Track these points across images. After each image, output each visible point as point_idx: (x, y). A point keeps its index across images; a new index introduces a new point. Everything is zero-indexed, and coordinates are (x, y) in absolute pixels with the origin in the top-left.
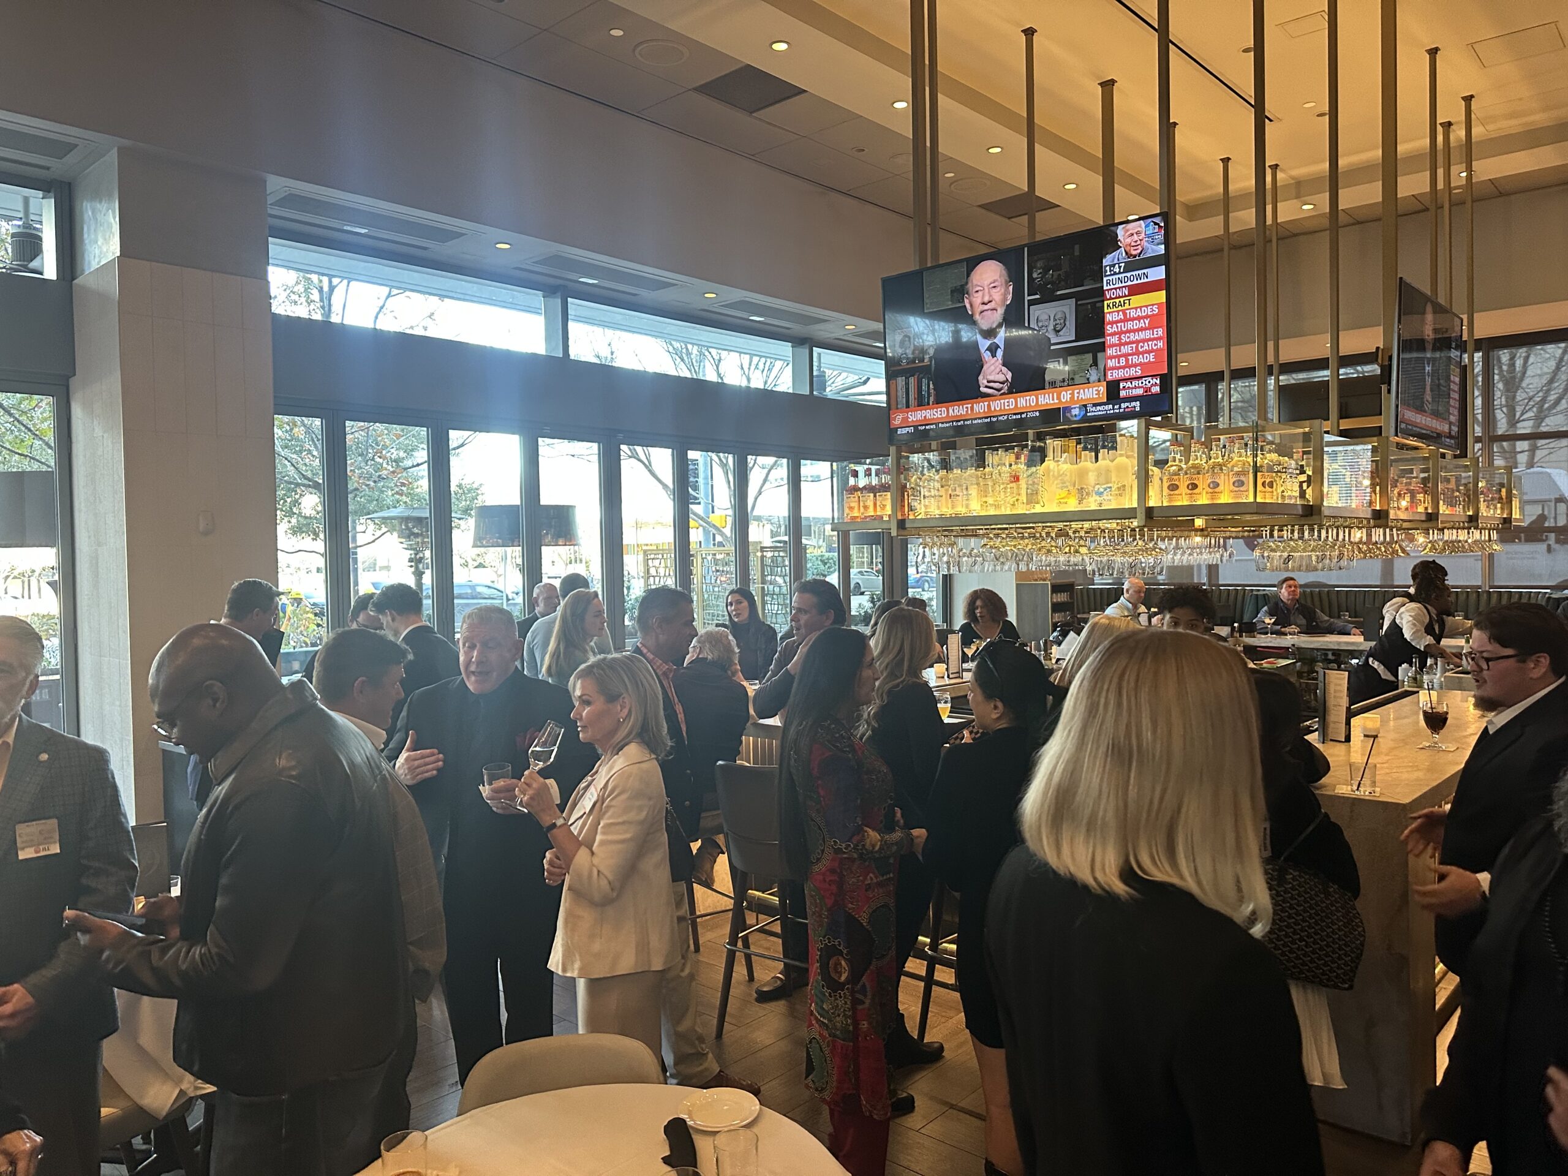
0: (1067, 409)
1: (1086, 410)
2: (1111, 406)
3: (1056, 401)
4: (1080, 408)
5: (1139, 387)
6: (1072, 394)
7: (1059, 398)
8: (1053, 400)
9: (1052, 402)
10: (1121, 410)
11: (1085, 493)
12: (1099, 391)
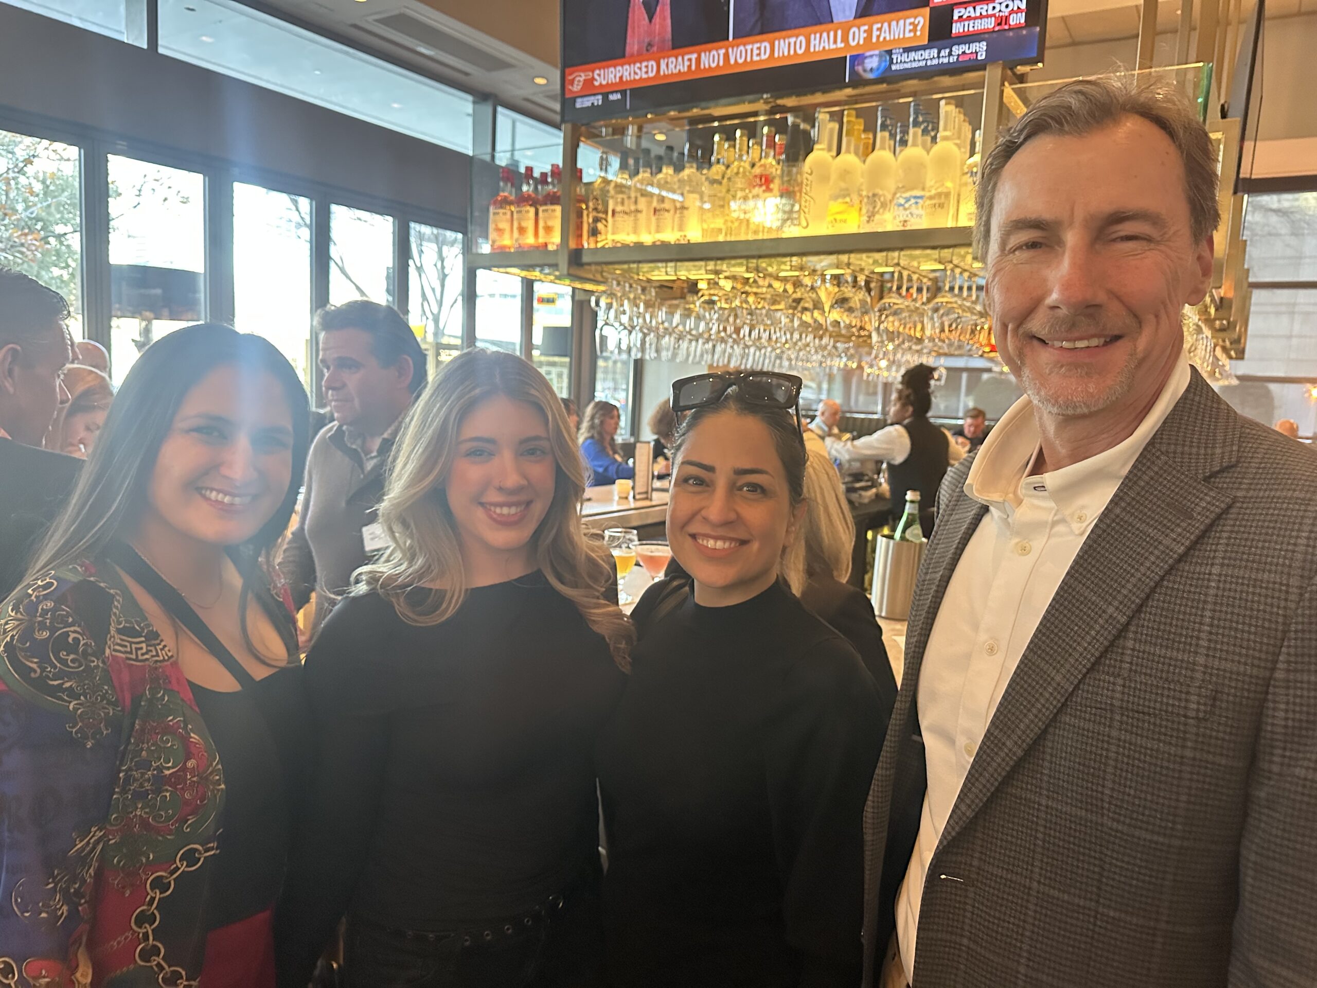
0: (858, 59)
1: (892, 59)
2: (934, 52)
3: (840, 45)
4: (880, 56)
5: (988, 16)
6: (869, 32)
7: (845, 39)
8: (835, 42)
9: (833, 46)
10: (953, 59)
11: (879, 205)
12: (915, 26)
